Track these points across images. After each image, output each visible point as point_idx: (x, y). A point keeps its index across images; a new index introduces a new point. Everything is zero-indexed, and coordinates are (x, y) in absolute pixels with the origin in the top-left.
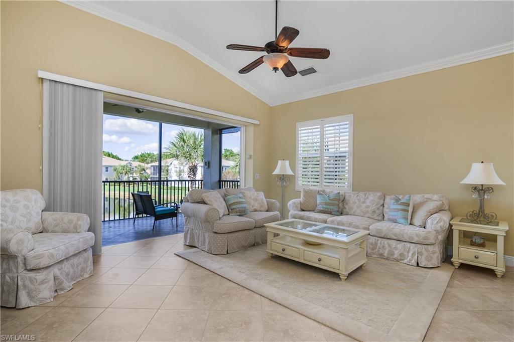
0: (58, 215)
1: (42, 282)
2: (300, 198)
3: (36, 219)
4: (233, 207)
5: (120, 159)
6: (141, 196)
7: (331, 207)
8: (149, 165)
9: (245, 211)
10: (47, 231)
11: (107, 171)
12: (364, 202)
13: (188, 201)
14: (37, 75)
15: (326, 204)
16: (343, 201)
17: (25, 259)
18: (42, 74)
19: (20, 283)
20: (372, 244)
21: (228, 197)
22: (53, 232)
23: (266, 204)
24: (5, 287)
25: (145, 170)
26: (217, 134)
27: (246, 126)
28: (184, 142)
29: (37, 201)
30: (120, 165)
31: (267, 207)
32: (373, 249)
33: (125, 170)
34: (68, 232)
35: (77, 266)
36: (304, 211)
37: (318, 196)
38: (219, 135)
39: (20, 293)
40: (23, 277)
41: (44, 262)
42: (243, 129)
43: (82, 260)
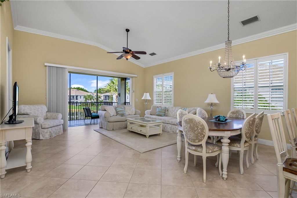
0: (51, 113)
1: (46, 133)
2: (150, 109)
3: (45, 114)
4: (118, 113)
5: (88, 92)
6: (86, 109)
7: (161, 113)
8: (103, 95)
9: (124, 115)
10: (48, 119)
11: (81, 98)
12: (174, 111)
13: (100, 110)
14: (44, 64)
15: (159, 112)
16: (167, 111)
17: (41, 125)
18: (46, 64)
19: (40, 132)
20: (170, 127)
21: (117, 109)
22: (50, 119)
23: (134, 112)
24: (36, 133)
25: (100, 98)
26: (124, 80)
27: (132, 77)
28: (113, 83)
29: (45, 109)
30: (87, 95)
31: (134, 113)
32: (171, 130)
33: (90, 98)
34: (55, 119)
35: (57, 130)
36: (151, 115)
37: (157, 109)
38: (124, 81)
39: (40, 135)
40: (41, 131)
41: (47, 126)
42: (131, 79)
43: (59, 128)
